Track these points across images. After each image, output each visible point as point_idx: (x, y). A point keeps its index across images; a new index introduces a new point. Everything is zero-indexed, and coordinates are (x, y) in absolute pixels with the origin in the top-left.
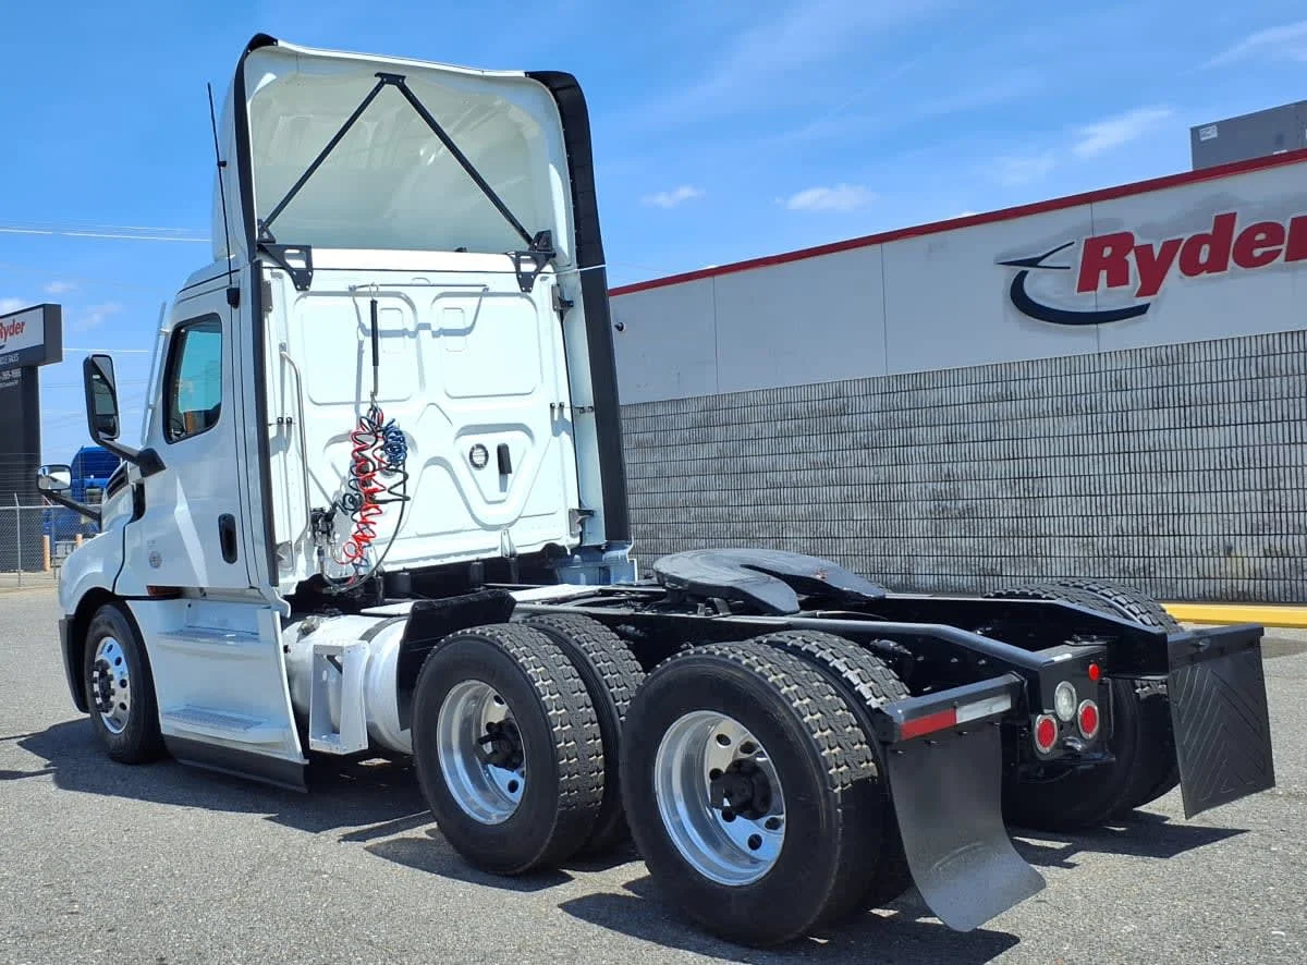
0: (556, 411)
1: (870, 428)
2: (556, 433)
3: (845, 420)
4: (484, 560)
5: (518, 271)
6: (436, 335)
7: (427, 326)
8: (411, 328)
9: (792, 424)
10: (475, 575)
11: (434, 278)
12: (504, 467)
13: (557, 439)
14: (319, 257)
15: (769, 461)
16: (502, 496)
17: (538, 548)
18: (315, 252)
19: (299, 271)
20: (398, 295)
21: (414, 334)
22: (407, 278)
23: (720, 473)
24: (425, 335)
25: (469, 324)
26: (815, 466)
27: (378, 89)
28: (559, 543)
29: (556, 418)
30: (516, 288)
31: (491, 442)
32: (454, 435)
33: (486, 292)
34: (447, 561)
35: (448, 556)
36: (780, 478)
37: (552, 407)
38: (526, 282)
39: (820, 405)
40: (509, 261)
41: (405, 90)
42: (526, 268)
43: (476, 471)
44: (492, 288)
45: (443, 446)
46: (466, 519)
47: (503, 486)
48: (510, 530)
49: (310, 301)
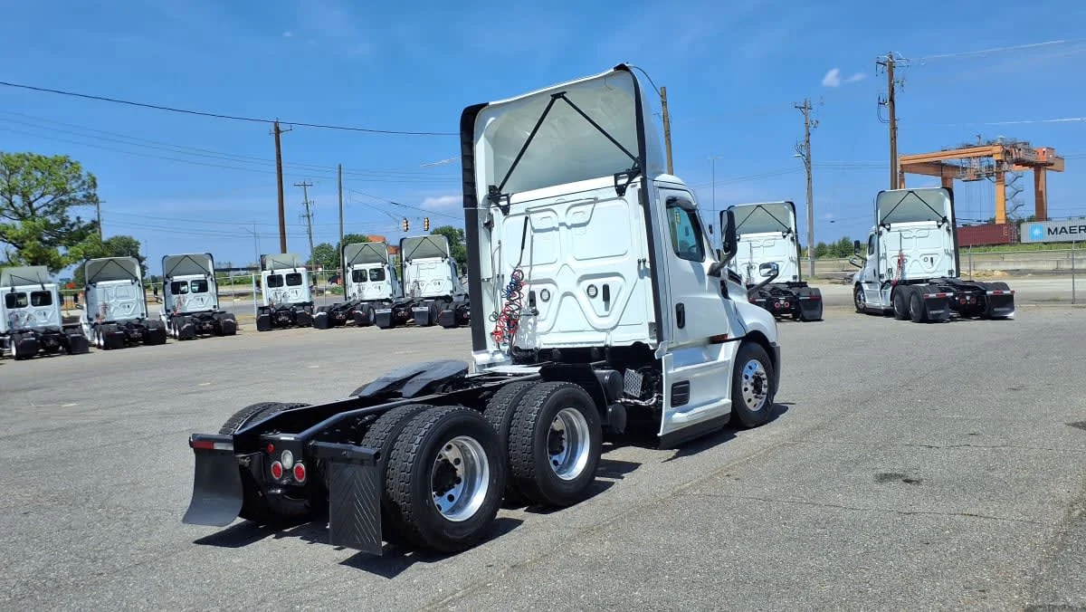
0: (642, 264)
2: (641, 277)
4: (598, 347)
5: (616, 185)
6: (569, 228)
7: (565, 224)
8: (556, 226)
10: (593, 355)
11: (568, 198)
12: (606, 297)
13: (642, 281)
14: (513, 198)
16: (607, 313)
17: (630, 344)
19: (505, 207)
20: (549, 210)
21: (557, 229)
22: (552, 201)
24: (569, 224)
25: (587, 220)
27: (553, 102)
28: (644, 342)
29: (642, 268)
30: (615, 195)
31: (599, 283)
32: (576, 281)
33: (596, 201)
34: (576, 346)
35: (576, 343)
37: (639, 262)
38: (621, 191)
40: (610, 180)
41: (565, 99)
42: (621, 182)
43: (591, 300)
44: (601, 198)
45: (572, 287)
46: (585, 326)
47: (607, 308)
48: (612, 333)
49: (510, 220)
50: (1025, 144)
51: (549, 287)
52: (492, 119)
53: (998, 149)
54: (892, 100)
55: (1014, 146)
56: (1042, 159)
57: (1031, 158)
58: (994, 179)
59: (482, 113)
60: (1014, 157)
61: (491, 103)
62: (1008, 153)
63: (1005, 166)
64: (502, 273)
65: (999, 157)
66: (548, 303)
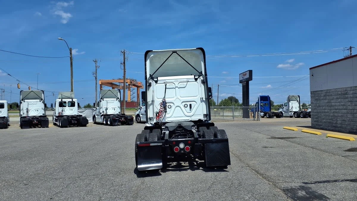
0: (202, 99)
1: (351, 98)
2: (201, 102)
3: (347, 96)
5: (195, 78)
6: (179, 88)
7: (177, 87)
8: (175, 87)
9: (338, 96)
11: (179, 80)
12: (191, 107)
14: (159, 78)
15: (335, 104)
16: (190, 112)
17: (197, 120)
18: (158, 78)
19: (156, 81)
20: (173, 83)
21: (175, 88)
22: (174, 80)
23: (328, 106)
24: (179, 87)
25: (185, 86)
26: (342, 105)
27: (172, 54)
28: (202, 119)
30: (194, 80)
31: (188, 104)
32: (181, 102)
33: (188, 81)
35: (180, 120)
36: (336, 107)
37: (201, 98)
38: (196, 80)
39: (343, 92)
40: (193, 76)
41: (177, 53)
42: (196, 77)
43: (185, 108)
44: (190, 81)
45: (179, 104)
46: (183, 115)
47: (190, 110)
48: (192, 117)
49: (157, 85)
50: (136, 80)
51: (172, 104)
52: (152, 55)
53: (129, 81)
54: (124, 63)
55: (133, 80)
56: (139, 85)
57: (137, 84)
58: (128, 89)
59: (149, 53)
60: (133, 83)
61: (153, 51)
62: (131, 82)
63: (131, 86)
64: (154, 100)
65: (129, 83)
66: (171, 109)
